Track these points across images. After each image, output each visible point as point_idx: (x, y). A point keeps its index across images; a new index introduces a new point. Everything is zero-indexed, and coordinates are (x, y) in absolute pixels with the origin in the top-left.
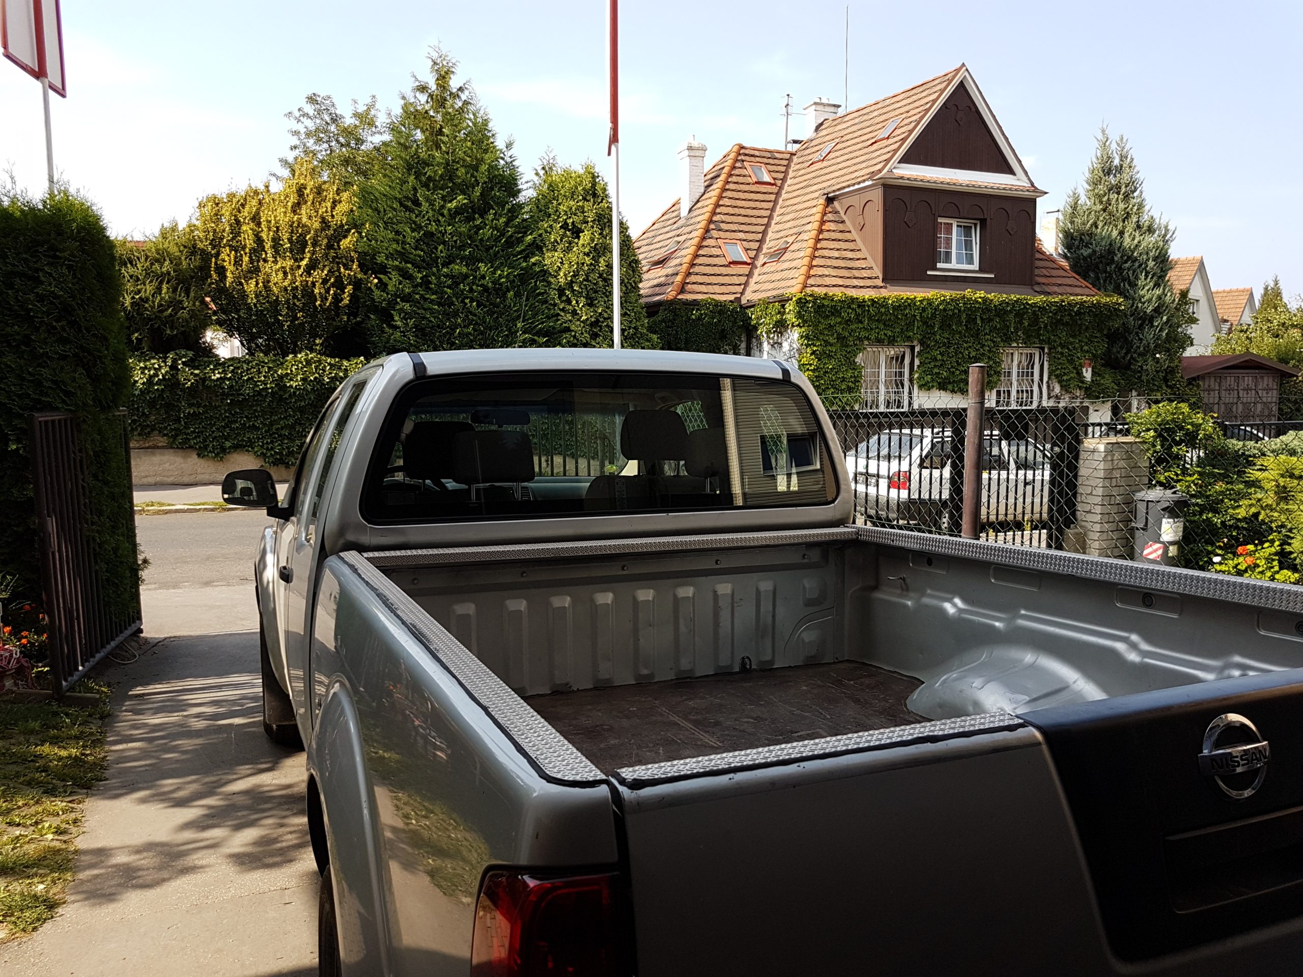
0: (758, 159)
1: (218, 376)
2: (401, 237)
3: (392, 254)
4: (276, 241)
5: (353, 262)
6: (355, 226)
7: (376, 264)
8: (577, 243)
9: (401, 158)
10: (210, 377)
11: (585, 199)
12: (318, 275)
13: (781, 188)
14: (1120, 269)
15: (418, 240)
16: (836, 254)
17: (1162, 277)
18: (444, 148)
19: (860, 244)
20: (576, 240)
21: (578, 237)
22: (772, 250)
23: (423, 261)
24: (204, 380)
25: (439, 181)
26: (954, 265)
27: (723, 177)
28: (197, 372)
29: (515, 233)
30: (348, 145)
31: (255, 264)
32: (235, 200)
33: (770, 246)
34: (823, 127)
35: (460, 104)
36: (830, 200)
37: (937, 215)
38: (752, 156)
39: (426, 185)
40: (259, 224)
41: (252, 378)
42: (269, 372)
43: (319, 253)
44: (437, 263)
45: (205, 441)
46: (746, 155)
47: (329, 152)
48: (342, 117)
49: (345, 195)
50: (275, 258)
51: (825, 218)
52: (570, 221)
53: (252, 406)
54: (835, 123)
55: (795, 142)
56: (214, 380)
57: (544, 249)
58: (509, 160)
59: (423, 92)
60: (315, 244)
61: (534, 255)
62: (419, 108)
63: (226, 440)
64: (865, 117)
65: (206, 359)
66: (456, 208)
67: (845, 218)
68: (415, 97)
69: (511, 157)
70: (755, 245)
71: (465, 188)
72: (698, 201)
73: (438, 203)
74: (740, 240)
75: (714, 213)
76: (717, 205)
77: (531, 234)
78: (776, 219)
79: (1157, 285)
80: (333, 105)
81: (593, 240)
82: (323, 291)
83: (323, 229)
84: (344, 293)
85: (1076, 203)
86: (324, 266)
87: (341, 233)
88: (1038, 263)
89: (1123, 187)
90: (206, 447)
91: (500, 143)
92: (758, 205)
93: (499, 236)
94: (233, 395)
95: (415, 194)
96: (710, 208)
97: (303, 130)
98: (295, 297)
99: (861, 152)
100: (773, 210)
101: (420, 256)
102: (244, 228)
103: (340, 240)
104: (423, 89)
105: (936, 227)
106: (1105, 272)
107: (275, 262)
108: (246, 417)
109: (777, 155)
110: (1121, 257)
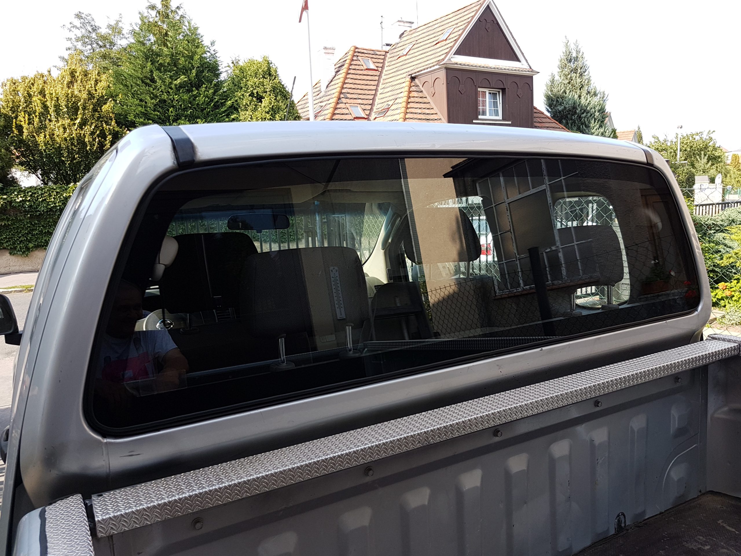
0: (366, 55)
1: (21, 199)
2: (144, 103)
3: (138, 114)
4: (57, 107)
5: (112, 120)
6: (112, 97)
7: (128, 121)
8: (261, 106)
9: (141, 51)
10: (15, 200)
11: (264, 77)
12: (88, 129)
13: (381, 72)
14: (580, 117)
15: (155, 105)
16: (419, 111)
17: (602, 122)
18: (169, 45)
19: (433, 105)
20: (260, 104)
21: (261, 102)
22: (380, 110)
23: (160, 118)
24: (11, 202)
25: (168, 67)
26: (488, 117)
27: (346, 66)
28: (5, 197)
29: (220, 99)
30: (105, 46)
31: (43, 123)
32: (27, 81)
33: (378, 107)
34: (404, 35)
35: (178, 18)
36: (413, 79)
37: (477, 86)
38: (363, 53)
39: (159, 69)
40: (44, 96)
41: (45, 200)
42: (57, 195)
43: (88, 114)
44: (169, 120)
45: (14, 243)
46: (359, 52)
47: (92, 51)
48: (99, 28)
49: (104, 77)
50: (57, 118)
51: (411, 89)
52: (255, 91)
53: (46, 219)
54: (411, 33)
55: (387, 45)
56: (18, 202)
57: (239, 110)
58: (213, 53)
59: (153, 10)
60: (84, 108)
61: (232, 113)
62: (151, 20)
63: (30, 242)
64: (430, 28)
65: (12, 188)
66: (180, 83)
67: (422, 89)
68: (148, 13)
69: (214, 51)
70: (369, 107)
71: (186, 71)
72: (332, 81)
73: (168, 80)
74: (359, 104)
75: (342, 88)
76: (344, 83)
77: (230, 100)
78: (380, 91)
79: (601, 126)
80: (93, 20)
81: (271, 103)
82: (91, 140)
83: (89, 99)
84: (106, 140)
85: (553, 80)
86: (92, 123)
87: (102, 101)
88: (535, 115)
89: (579, 69)
90: (15, 248)
91: (206, 42)
92: (368, 82)
93: (210, 102)
94: (32, 211)
95: (152, 75)
96: (340, 85)
97: (73, 37)
98: (72, 144)
99: (430, 49)
100: (377, 86)
101: (157, 116)
102: (34, 99)
103: (102, 106)
104: (153, 7)
105: (477, 93)
106: (572, 119)
107: (57, 121)
108: (43, 226)
109: (378, 53)
110: (581, 110)
